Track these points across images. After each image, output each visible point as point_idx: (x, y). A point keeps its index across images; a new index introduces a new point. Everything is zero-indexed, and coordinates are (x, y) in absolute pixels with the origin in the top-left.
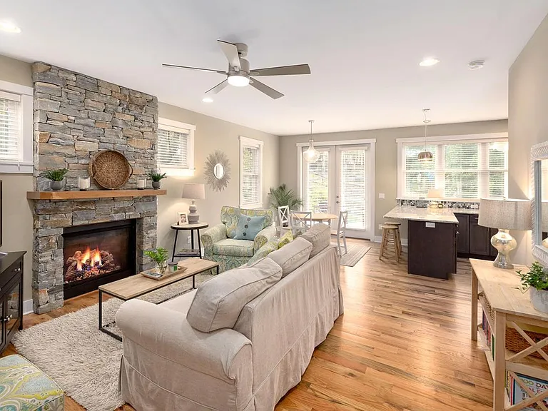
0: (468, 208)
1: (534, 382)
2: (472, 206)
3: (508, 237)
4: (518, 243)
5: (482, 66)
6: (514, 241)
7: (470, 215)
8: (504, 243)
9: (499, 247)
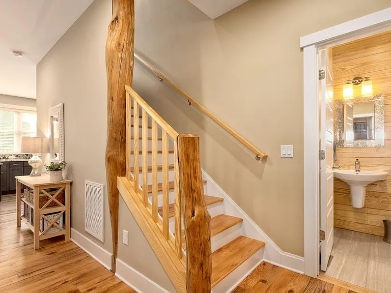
0: (7, 159)
1: (52, 215)
2: (10, 157)
3: (38, 159)
4: (43, 161)
5: (20, 56)
6: (41, 160)
7: (9, 162)
8: (36, 162)
9: (33, 165)
